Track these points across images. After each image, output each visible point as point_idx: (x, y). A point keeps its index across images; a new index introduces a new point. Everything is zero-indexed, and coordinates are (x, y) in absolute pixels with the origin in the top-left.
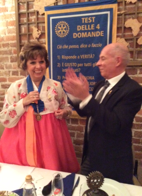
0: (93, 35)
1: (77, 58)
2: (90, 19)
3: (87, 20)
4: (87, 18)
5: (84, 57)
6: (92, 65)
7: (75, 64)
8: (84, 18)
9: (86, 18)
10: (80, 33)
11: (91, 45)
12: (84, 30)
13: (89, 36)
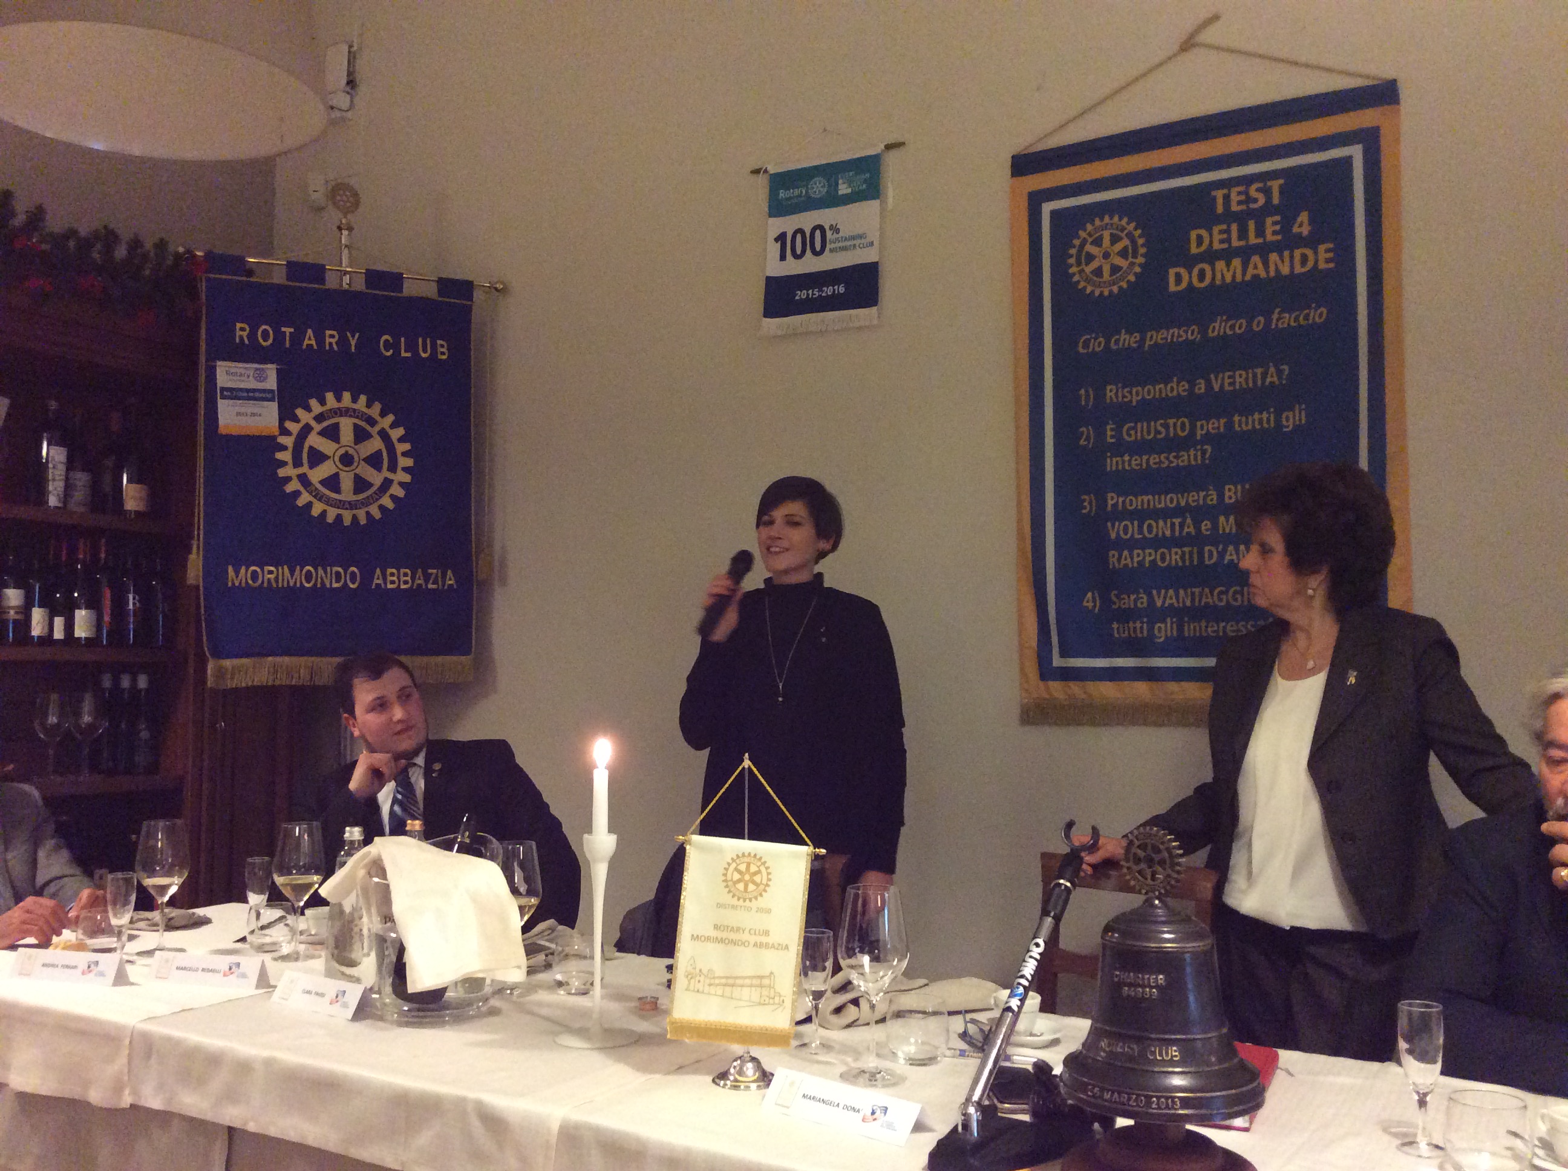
0: (1277, 270)
1: (1191, 391)
2: (1257, 190)
3: (1243, 197)
4: (1241, 189)
5: (1230, 384)
6: (1278, 420)
7: (1183, 424)
8: (1225, 191)
9: (1234, 191)
10: (1206, 267)
11: (1268, 321)
12: (1225, 246)
13: (1256, 277)
